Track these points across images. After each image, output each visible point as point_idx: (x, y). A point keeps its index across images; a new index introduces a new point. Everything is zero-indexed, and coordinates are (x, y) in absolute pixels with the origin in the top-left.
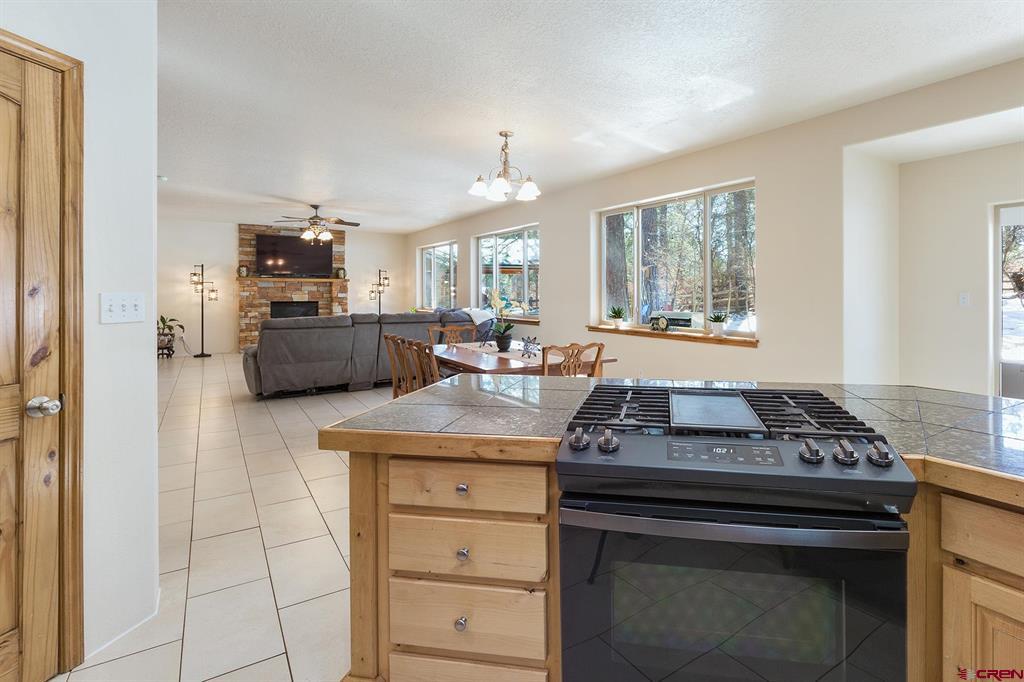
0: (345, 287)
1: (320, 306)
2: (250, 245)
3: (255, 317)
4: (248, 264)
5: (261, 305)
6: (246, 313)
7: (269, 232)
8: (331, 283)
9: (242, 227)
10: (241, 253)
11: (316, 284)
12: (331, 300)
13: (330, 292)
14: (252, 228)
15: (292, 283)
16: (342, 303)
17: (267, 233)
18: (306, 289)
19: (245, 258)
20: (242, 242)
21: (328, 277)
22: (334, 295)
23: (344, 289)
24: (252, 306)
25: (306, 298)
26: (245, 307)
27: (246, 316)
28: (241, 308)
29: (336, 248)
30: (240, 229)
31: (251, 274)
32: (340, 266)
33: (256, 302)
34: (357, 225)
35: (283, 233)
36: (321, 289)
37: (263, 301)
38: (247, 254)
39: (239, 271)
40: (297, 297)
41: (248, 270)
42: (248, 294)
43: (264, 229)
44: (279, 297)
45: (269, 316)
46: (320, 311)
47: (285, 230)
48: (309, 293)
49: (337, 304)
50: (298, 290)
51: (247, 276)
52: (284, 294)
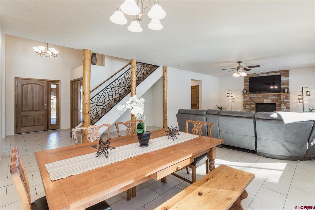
0: (289, 96)
1: (276, 105)
2: (248, 82)
3: (248, 109)
4: (246, 89)
5: (251, 104)
6: (245, 107)
8: (280, 95)
10: (245, 85)
11: (274, 95)
12: (281, 103)
13: (280, 99)
14: (248, 75)
15: (264, 95)
16: (287, 104)
17: (254, 76)
18: (270, 98)
19: (246, 87)
20: (245, 81)
21: (280, 92)
22: (282, 100)
23: (287, 98)
24: (247, 104)
25: (270, 102)
28: (244, 105)
29: (284, 79)
31: (248, 92)
32: (286, 87)
33: (249, 103)
34: (259, 66)
35: (260, 76)
36: (276, 98)
37: (253, 103)
38: (247, 85)
39: (243, 92)
40: (266, 101)
42: (246, 100)
43: (252, 75)
44: (258, 101)
45: (255, 109)
46: (276, 107)
47: (261, 74)
48: (271, 99)
49: (283, 105)
50: (266, 98)
51: (246, 93)
52: (261, 100)
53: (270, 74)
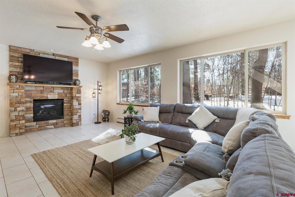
0: (80, 90)
1: (65, 102)
2: (18, 61)
3: (23, 111)
4: (16, 74)
5: (26, 102)
6: (15, 108)
7: (32, 54)
8: (72, 89)
9: (12, 48)
10: (11, 66)
11: (62, 88)
12: (72, 98)
13: (71, 93)
14: (19, 49)
15: (48, 88)
16: (78, 99)
18: (57, 91)
19: (15, 70)
20: (12, 59)
21: (70, 84)
22: (74, 95)
23: (79, 92)
24: (20, 103)
25: (56, 97)
26: (13, 104)
27: (15, 110)
28: (11, 104)
29: (74, 68)
30: (10, 49)
31: (19, 81)
32: (76, 78)
33: (23, 100)
35: (41, 55)
36: (66, 92)
37: (28, 99)
38: (15, 67)
39: (9, 78)
40: (50, 97)
41: (17, 77)
42: (17, 94)
43: (29, 51)
44: (38, 96)
45: (32, 110)
46: (65, 105)
47: (43, 54)
48: (59, 94)
49: (75, 100)
50: (51, 92)
51: (16, 82)
52: (42, 95)
53: (57, 58)
